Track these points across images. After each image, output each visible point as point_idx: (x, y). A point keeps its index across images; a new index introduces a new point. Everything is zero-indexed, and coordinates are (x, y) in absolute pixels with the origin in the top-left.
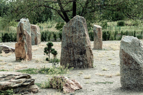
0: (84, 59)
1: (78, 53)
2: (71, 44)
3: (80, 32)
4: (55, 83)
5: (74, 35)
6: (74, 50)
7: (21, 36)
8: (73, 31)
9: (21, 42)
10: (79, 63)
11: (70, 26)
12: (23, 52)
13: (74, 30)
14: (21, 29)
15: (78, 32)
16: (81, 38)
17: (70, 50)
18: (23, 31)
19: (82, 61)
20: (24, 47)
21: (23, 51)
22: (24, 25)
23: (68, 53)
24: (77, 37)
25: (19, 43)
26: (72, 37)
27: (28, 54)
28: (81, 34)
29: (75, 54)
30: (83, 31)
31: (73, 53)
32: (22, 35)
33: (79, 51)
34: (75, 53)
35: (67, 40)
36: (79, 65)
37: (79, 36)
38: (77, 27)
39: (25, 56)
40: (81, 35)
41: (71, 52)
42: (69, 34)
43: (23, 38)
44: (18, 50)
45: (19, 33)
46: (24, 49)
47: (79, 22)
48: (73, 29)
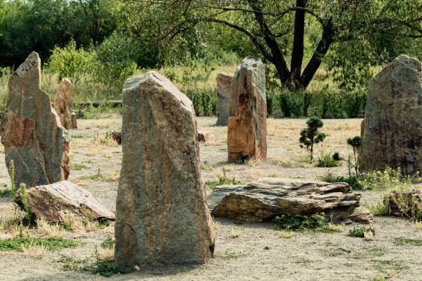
0: (418, 159)
1: (404, 144)
2: (387, 121)
3: (410, 93)
4: (403, 203)
5: (395, 100)
6: (395, 135)
7: (246, 100)
8: (393, 92)
9: (244, 117)
10: (405, 168)
11: (386, 79)
12: (247, 140)
13: (396, 89)
14: (246, 84)
15: (404, 95)
16: (412, 107)
17: (384, 136)
18: (251, 89)
19: (413, 163)
20: (251, 127)
21: (247, 137)
22: (253, 75)
23: (379, 144)
24: (403, 106)
25: (239, 117)
26: (390, 105)
27: (260, 145)
28: (413, 98)
29: (397, 146)
30: (416, 92)
31: (392, 144)
32: (248, 98)
33: (406, 140)
34: (397, 143)
35: (379, 113)
36: (405, 171)
37: (407, 105)
38: (403, 82)
39: (254, 151)
40: (413, 102)
41: (388, 140)
42: (384, 98)
43: (250, 107)
44: (235, 134)
45: (239, 94)
46: (251, 132)
47: (407, 69)
48: (393, 86)
